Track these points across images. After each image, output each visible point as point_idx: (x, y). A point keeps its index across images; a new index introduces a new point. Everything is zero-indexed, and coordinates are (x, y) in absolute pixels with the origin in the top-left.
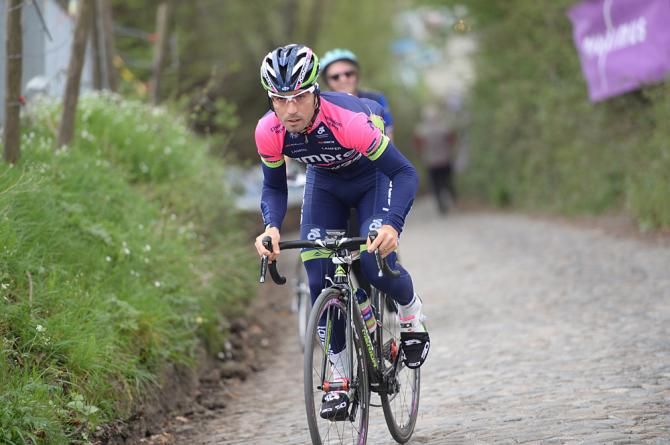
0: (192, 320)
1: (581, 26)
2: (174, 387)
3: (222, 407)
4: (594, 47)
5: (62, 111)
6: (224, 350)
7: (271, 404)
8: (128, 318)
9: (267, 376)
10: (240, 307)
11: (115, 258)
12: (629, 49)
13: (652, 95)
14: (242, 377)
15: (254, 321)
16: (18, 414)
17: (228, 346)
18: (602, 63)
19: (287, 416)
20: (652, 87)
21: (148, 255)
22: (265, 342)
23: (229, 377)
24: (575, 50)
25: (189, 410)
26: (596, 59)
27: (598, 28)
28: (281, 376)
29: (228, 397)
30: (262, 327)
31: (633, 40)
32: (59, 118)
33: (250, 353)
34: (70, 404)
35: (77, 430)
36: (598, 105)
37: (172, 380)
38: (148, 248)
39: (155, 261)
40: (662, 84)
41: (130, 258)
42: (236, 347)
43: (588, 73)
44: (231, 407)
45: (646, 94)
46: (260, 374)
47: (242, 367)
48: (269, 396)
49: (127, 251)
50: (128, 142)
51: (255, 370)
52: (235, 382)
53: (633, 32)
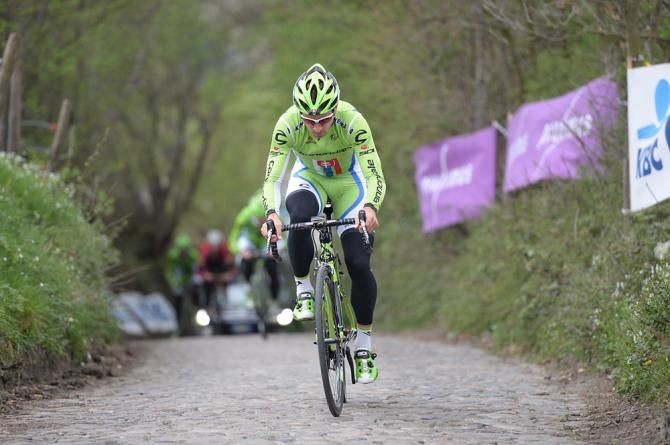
0: (65, 319)
1: (422, 167)
2: (44, 368)
3: (81, 385)
4: (430, 185)
6: (86, 360)
8: (16, 303)
11: (10, 261)
12: (457, 189)
14: (99, 376)
17: (89, 357)
18: (435, 199)
21: (36, 264)
22: (119, 366)
23: (87, 374)
24: (415, 187)
25: (54, 381)
26: (430, 195)
27: (435, 170)
36: (427, 235)
37: (42, 363)
38: (37, 259)
39: (40, 270)
41: (23, 263)
43: (424, 207)
47: (100, 368)
49: (21, 256)
50: (26, 192)
52: (92, 377)
53: (462, 176)
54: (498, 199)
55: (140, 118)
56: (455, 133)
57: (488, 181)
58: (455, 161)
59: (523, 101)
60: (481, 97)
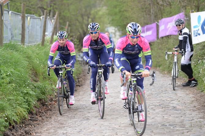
3: (76, 90)
5: (51, 38)
6: (76, 82)
7: (85, 91)
9: (84, 86)
10: (79, 75)
12: (149, 36)
13: (152, 44)
14: (80, 86)
15: (81, 78)
16: (45, 87)
17: (77, 81)
19: (88, 93)
20: (152, 43)
22: (83, 81)
27: (144, 32)
28: (86, 86)
29: (77, 89)
30: (82, 79)
31: (149, 34)
32: (50, 40)
33: (81, 82)
34: (52, 87)
35: (53, 91)
40: (154, 42)
42: (78, 81)
44: (78, 91)
45: (151, 44)
46: (83, 86)
47: (80, 84)
48: (84, 89)
51: (82, 85)
52: (78, 87)
53: (149, 33)
54: (158, 38)
55: (80, 19)
56: (147, 24)
57: (155, 34)
58: (148, 30)
59: (162, 18)
60: (153, 17)
